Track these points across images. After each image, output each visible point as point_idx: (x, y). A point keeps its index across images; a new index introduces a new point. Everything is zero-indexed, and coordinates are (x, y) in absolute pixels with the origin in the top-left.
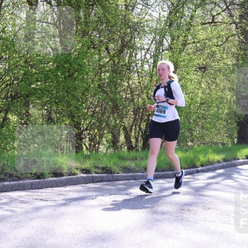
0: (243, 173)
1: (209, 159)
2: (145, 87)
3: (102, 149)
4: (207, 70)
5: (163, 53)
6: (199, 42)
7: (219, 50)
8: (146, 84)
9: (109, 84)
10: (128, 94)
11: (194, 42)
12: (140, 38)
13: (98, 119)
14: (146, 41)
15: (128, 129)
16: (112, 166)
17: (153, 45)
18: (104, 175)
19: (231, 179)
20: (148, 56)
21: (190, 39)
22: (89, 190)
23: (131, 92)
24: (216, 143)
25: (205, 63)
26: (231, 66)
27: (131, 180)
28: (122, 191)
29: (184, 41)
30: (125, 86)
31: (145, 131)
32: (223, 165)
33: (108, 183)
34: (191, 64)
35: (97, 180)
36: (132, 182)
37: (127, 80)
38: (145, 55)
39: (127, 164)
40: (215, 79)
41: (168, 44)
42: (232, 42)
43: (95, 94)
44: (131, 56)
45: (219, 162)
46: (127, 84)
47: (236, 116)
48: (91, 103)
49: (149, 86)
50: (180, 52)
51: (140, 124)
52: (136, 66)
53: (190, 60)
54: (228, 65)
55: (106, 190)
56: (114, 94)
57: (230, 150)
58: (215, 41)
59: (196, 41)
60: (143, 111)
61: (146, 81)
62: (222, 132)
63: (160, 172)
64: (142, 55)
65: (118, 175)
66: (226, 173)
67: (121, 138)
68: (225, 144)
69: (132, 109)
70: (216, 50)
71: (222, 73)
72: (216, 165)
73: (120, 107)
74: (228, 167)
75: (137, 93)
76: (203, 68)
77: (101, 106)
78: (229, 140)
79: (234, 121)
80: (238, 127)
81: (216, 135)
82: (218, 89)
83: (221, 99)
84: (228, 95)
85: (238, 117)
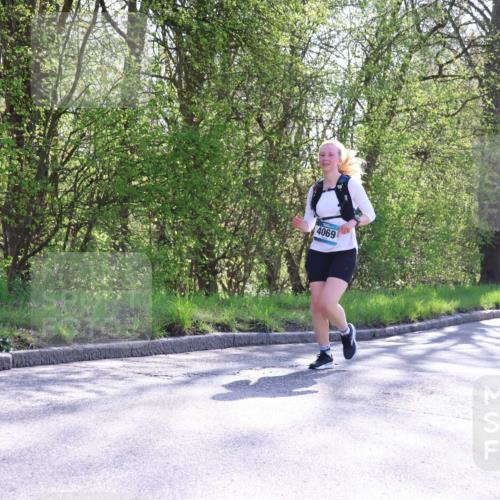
0: (491, 332)
1: (431, 308)
3: (250, 289)
4: (430, 156)
5: (355, 128)
6: (415, 109)
7: (451, 123)
9: (262, 180)
10: (295, 197)
11: (407, 110)
12: (316, 103)
13: (243, 238)
14: (326, 107)
15: (294, 257)
16: (267, 319)
17: (337, 114)
18: (252, 333)
19: (469, 343)
20: (329, 133)
21: (400, 104)
22: (229, 359)
23: (300, 194)
24: (445, 282)
25: (426, 145)
26: (470, 151)
27: (298, 343)
28: (284, 360)
29: (391, 107)
30: (289, 183)
32: (457, 320)
33: (261, 347)
34: (402, 147)
35: (241, 342)
36: (301, 347)
37: (294, 174)
38: (324, 131)
39: (293, 315)
40: (443, 172)
41: (364, 112)
42: (472, 109)
43: (238, 198)
44: (300, 132)
45: (449, 313)
46: (293, 181)
47: (479, 235)
48: (232, 212)
50: (384, 126)
52: (309, 149)
53: (402, 140)
54: (465, 149)
55: (256, 359)
56: (270, 197)
57: (467, 293)
58: (444, 107)
59: (411, 107)
62: (455, 262)
64: (319, 131)
65: (277, 333)
66: (461, 332)
67: (282, 271)
68: (460, 283)
70: (446, 123)
71: (455, 162)
72: (444, 319)
73: (280, 218)
74: (464, 323)
76: (422, 153)
77: (249, 217)
78: (467, 277)
79: (475, 244)
80: (481, 254)
81: (444, 267)
82: (448, 188)
83: (454, 206)
84: (465, 200)
85: (483, 237)
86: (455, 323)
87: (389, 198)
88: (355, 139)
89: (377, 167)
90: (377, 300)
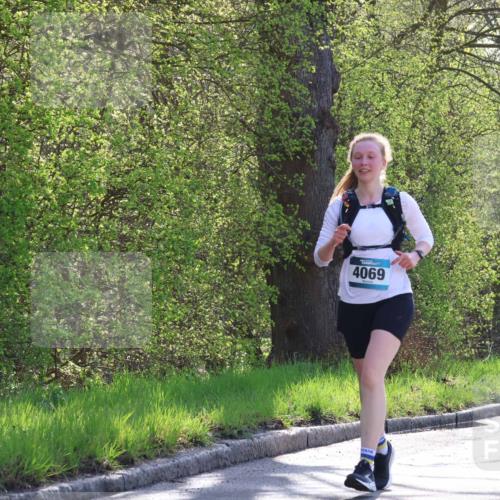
0: (303, 483)
1: (153, 434)
24: (183, 363)
26: (231, 27)
32: (217, 456)
40: (168, 83)
45: (197, 442)
47: (263, 239)
54: (219, 21)
57: (242, 387)
62: (207, 311)
66: (231, 486)
68: (223, 363)
72: (186, 457)
74: (235, 463)
78: (239, 346)
79: (254, 262)
80: (271, 289)
81: (181, 324)
82: (180, 125)
83: (198, 169)
84: (225, 154)
85: (273, 244)
87: (33, 153)
90: (15, 417)
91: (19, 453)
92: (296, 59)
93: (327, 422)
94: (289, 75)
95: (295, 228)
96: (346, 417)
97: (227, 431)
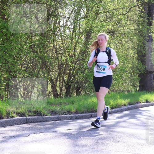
0: (144, 113)
1: (117, 103)
2: (67, 48)
4: (115, 33)
5: (81, 21)
6: (108, 12)
7: (124, 18)
8: (67, 45)
9: (38, 45)
10: (54, 53)
11: (104, 12)
12: (63, 9)
13: (30, 73)
14: (67, 11)
15: (54, 81)
16: (42, 110)
17: (72, 14)
18: (35, 117)
19: (135, 118)
20: (69, 23)
21: (101, 9)
22: (24, 129)
23: (56, 52)
24: (123, 91)
25: (113, 28)
26: (133, 31)
27: (57, 121)
28: (50, 129)
29: (97, 11)
30: (51, 46)
31: (67, 82)
32: (129, 108)
33: (39, 123)
34: (102, 29)
35: (30, 121)
36: (58, 122)
37: (53, 42)
38: (67, 22)
39: (54, 108)
40: (121, 40)
41: (85, 13)
42: (134, 11)
43: (27, 54)
44: (55, 23)
45: (125, 105)
46: (52, 46)
47: (138, 69)
48: (25, 61)
49: (70, 47)
50: (94, 20)
51: (64, 77)
52: (60, 31)
53: (102, 26)
54: (131, 30)
55: (37, 129)
56: (42, 53)
57: (133, 95)
58: (121, 11)
59: (106, 11)
60: (66, 66)
61: (68, 42)
62: (127, 82)
63: (80, 113)
64: (64, 22)
65: (46, 117)
66: (131, 113)
67: (48, 88)
68: (130, 91)
69: (57, 65)
70: (122, 18)
71: (126, 36)
72: (123, 108)
73: (47, 63)
74: (132, 109)
75: (61, 52)
76: (112, 32)
77: (33, 63)
78: (133, 88)
79: (136, 73)
80: (139, 78)
81: (123, 84)
82: (123, 48)
83: (126, 56)
84: (131, 53)
85: (140, 70)
86: (128, 109)
88: (81, 26)
89: (91, 39)
90: (93, 100)
91: (93, 106)
92: (145, 36)
93: (149, 102)
94: (143, 39)
95: (144, 67)
96: (152, 101)
97: (131, 103)
